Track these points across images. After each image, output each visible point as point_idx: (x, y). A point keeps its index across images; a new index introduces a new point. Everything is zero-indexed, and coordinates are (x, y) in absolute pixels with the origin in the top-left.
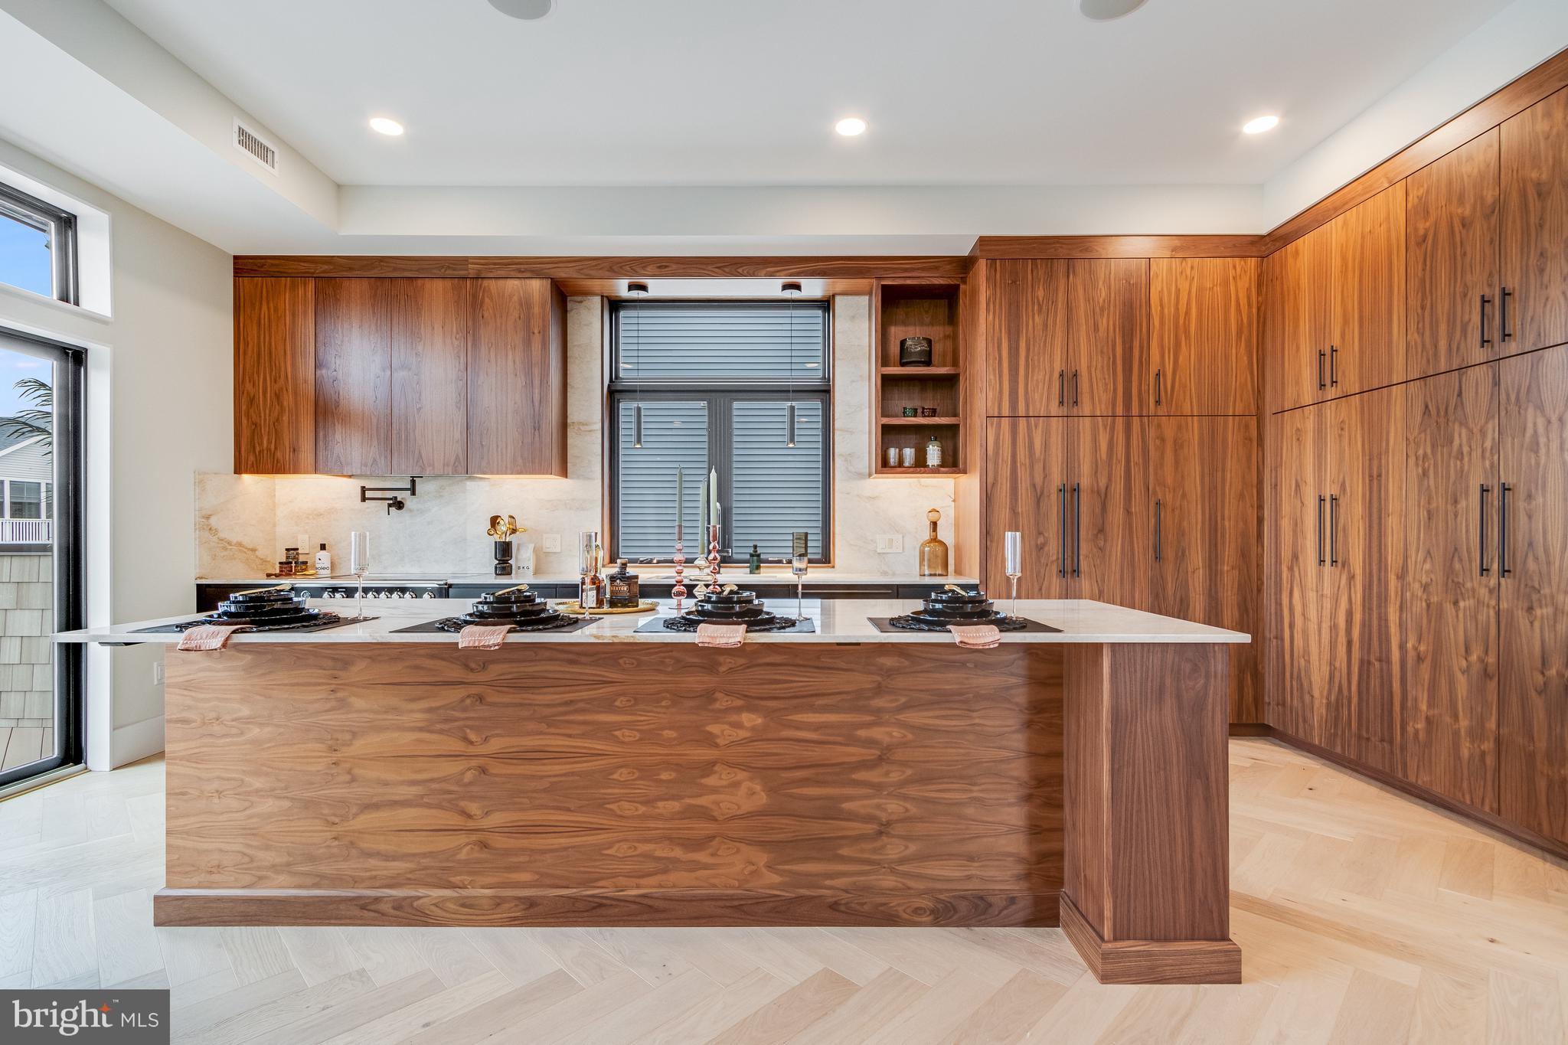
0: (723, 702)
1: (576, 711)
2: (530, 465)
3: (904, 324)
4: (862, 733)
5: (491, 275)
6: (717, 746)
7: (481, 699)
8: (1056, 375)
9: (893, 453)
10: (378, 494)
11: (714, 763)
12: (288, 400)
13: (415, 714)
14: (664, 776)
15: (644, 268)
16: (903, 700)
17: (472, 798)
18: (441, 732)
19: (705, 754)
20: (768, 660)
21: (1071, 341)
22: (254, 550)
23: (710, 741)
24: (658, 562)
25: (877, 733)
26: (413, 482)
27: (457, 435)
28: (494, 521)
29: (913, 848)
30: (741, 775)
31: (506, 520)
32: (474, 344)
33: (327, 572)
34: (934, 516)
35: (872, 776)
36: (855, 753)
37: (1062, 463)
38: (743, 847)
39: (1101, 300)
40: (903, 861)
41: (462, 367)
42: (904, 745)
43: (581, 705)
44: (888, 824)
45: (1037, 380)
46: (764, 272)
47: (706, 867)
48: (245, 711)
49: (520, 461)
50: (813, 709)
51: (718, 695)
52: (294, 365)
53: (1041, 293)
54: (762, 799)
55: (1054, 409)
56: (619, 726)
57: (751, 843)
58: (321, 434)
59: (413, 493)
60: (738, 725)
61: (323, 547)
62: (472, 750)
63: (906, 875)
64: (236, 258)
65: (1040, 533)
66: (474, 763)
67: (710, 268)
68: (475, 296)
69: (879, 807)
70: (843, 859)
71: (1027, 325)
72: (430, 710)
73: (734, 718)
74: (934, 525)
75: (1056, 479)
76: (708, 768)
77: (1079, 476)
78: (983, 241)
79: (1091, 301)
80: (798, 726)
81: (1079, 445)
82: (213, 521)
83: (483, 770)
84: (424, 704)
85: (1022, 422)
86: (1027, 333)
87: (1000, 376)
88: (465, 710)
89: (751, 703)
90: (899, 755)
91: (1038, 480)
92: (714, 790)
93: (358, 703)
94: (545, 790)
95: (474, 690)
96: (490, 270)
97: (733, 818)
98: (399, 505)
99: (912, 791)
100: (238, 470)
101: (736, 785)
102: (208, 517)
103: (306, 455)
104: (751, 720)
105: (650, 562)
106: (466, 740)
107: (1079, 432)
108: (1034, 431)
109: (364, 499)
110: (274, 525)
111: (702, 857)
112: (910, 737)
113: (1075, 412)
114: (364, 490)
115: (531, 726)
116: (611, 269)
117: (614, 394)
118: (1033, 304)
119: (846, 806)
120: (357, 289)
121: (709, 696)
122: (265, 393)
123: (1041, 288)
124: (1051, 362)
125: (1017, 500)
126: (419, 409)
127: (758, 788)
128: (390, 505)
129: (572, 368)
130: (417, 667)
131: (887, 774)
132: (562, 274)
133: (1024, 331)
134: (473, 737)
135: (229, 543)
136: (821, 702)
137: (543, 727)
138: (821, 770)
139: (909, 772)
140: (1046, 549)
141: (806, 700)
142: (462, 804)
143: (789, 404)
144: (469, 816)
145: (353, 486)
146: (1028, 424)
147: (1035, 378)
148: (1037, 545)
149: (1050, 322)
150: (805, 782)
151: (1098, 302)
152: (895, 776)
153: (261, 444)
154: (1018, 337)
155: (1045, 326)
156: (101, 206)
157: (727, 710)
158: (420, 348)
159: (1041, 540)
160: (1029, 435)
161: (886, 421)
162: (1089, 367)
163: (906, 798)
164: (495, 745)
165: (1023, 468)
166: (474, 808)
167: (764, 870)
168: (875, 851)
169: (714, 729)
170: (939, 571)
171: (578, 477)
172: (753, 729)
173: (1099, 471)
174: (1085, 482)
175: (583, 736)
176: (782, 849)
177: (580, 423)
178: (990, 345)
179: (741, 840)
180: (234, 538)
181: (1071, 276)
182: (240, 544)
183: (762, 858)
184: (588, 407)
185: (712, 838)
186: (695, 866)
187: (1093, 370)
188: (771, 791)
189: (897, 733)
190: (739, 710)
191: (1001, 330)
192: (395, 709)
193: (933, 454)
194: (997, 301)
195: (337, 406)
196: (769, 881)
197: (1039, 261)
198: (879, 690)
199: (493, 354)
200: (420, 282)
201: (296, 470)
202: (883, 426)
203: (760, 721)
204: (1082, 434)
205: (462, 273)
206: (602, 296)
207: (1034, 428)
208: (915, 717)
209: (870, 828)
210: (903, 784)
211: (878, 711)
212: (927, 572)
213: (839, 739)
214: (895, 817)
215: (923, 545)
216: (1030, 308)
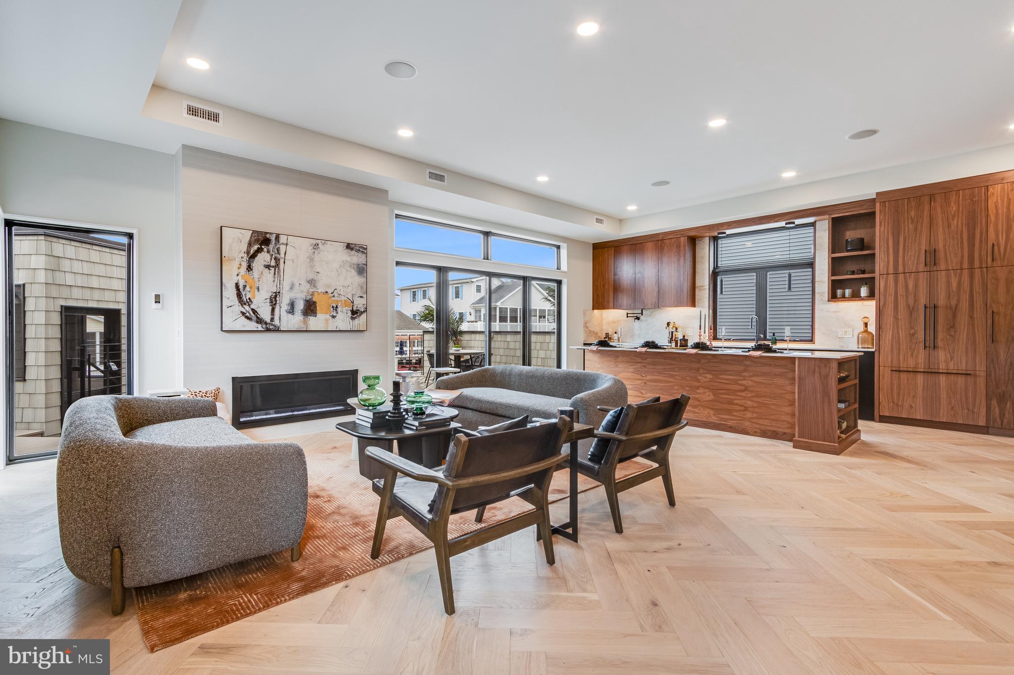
0: (701, 371)
1: (666, 371)
2: (678, 304)
3: (855, 229)
4: (740, 382)
5: (666, 238)
6: (700, 382)
7: (645, 366)
8: (923, 252)
9: (839, 292)
10: (632, 315)
11: (699, 387)
12: (606, 287)
13: (631, 370)
14: (687, 389)
15: (722, 227)
16: (752, 374)
17: (644, 390)
18: (636, 374)
19: (698, 384)
20: (714, 361)
21: (932, 234)
22: (597, 333)
23: (699, 381)
24: (733, 340)
25: (744, 382)
26: (642, 311)
27: (655, 294)
28: (668, 324)
29: (755, 415)
30: (706, 390)
31: (672, 323)
32: (661, 263)
33: (617, 341)
34: (866, 320)
35: (742, 394)
36: (737, 387)
37: (927, 294)
38: (707, 409)
39: (953, 212)
40: (751, 418)
41: (657, 271)
42: (753, 386)
43: (667, 370)
44: (748, 407)
45: (911, 255)
46: (773, 221)
47: (697, 413)
48: (599, 366)
49: (676, 303)
50: (726, 374)
51: (701, 369)
52: (608, 275)
53: (913, 213)
54: (712, 397)
55: (922, 267)
56: (676, 375)
57: (709, 408)
58: (615, 296)
59: (642, 315)
60: (706, 377)
61: (616, 333)
62: (643, 378)
63: (754, 423)
64: (593, 244)
65: (912, 328)
66: (643, 381)
67: (749, 223)
68: (661, 246)
69: (745, 403)
70: (734, 416)
71: (904, 229)
72: (634, 368)
73: (704, 375)
74: (866, 325)
75: (923, 300)
76: (698, 388)
77: (937, 300)
78: (877, 194)
79: (946, 213)
80: (722, 379)
81: (937, 285)
82: (587, 324)
83: (645, 383)
84: (633, 367)
85: (901, 276)
86: (904, 234)
87: (888, 255)
88: (642, 369)
89: (709, 372)
90: (751, 389)
91: (911, 302)
92: (700, 393)
93: (620, 366)
94: (659, 389)
95: (644, 364)
96: (666, 237)
97: (705, 401)
98: (638, 318)
99: (755, 399)
100: (593, 309)
101: (705, 393)
102: (586, 323)
103: (611, 304)
104: (709, 376)
105: (730, 340)
106: (642, 376)
107: (937, 279)
108: (908, 279)
109: (627, 317)
110: (602, 326)
111: (696, 410)
112: (754, 384)
113: (935, 268)
114: (627, 314)
115: (656, 374)
116: (709, 229)
117: (715, 274)
118: (908, 219)
119: (735, 401)
120: (625, 248)
121: (698, 369)
122: (600, 285)
123: (913, 210)
124: (920, 244)
125: (898, 312)
126: (644, 287)
127: (711, 394)
128: (635, 319)
129: (697, 266)
130: (632, 358)
131: (747, 394)
132: (692, 234)
133: (903, 233)
134: (643, 375)
135: (591, 331)
136: (727, 373)
137: (658, 374)
138: (728, 391)
139: (753, 394)
140: (916, 336)
141: (724, 372)
142: (641, 391)
143: (788, 271)
144: (642, 394)
145: (624, 312)
146: (905, 278)
147: (909, 254)
148: (910, 334)
149: (919, 227)
150: (724, 394)
151: (951, 213)
152: (749, 395)
153: (599, 300)
154: (899, 236)
155: (916, 229)
156: (565, 242)
157: (703, 373)
158: (644, 266)
159: (912, 331)
160: (905, 282)
161: (834, 278)
162: (944, 246)
163: (752, 401)
164: (648, 378)
165: (901, 297)
166: (643, 392)
167: (712, 416)
168: (743, 414)
169: (699, 378)
170: (870, 347)
171: (700, 307)
172: (709, 379)
173: (951, 297)
174: (942, 302)
175: (668, 377)
176: (717, 411)
177: (700, 286)
178: (882, 241)
179: (707, 407)
180: (592, 329)
181: (932, 203)
182: (594, 332)
183: (712, 412)
184: (704, 280)
185: (699, 406)
186: (695, 412)
187: (947, 247)
188: (714, 395)
189: (750, 383)
190: (706, 373)
191: (888, 234)
192: (627, 368)
193: (864, 291)
194: (886, 221)
195: (620, 287)
196: (714, 419)
197: (912, 199)
198: (745, 371)
199: (667, 265)
200: (644, 244)
201: (608, 308)
202: (833, 281)
203: (711, 376)
204: (939, 280)
205: (657, 239)
206: (709, 237)
207: (908, 278)
208: (754, 379)
209: (742, 408)
210: (752, 397)
211: (743, 376)
212: (860, 347)
213: (734, 383)
214: (749, 406)
215: (859, 334)
216: (906, 222)
